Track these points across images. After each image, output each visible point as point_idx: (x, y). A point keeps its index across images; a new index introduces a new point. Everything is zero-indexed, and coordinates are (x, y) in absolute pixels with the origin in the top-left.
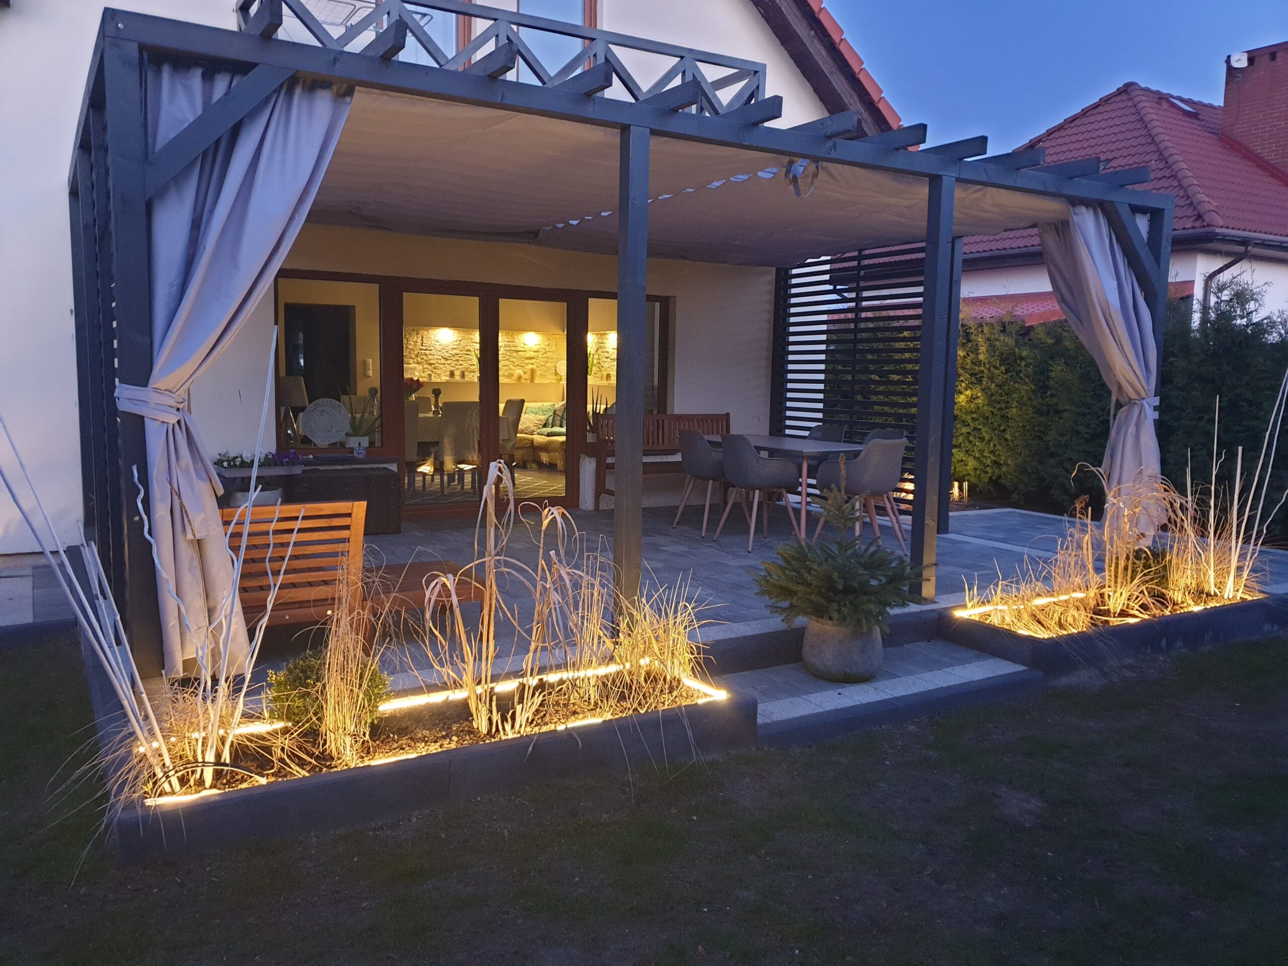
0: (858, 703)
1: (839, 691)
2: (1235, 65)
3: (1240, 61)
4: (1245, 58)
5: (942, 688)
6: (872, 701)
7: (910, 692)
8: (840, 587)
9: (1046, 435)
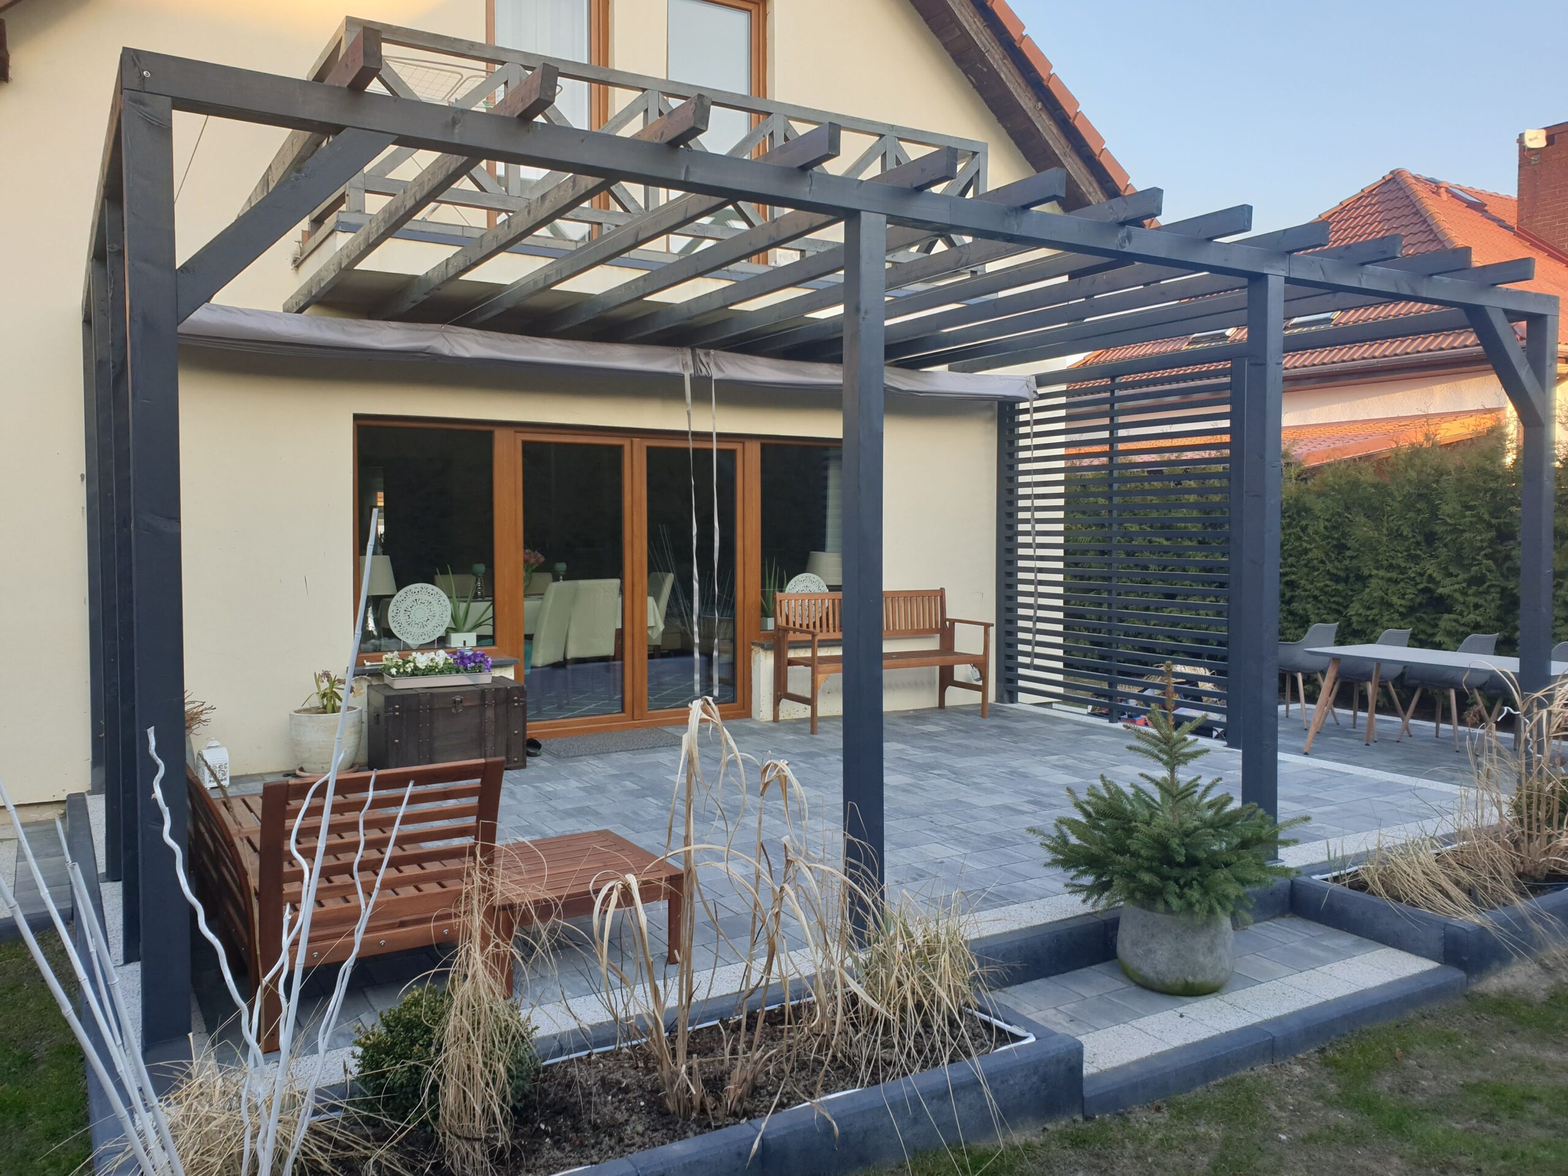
0: (1215, 1033)
1: (1181, 1010)
2: (1530, 144)
3: (1536, 140)
4: (1542, 135)
5: (1328, 1001)
6: (1233, 1027)
7: (1285, 1011)
8: (1181, 859)
9: (1346, 607)
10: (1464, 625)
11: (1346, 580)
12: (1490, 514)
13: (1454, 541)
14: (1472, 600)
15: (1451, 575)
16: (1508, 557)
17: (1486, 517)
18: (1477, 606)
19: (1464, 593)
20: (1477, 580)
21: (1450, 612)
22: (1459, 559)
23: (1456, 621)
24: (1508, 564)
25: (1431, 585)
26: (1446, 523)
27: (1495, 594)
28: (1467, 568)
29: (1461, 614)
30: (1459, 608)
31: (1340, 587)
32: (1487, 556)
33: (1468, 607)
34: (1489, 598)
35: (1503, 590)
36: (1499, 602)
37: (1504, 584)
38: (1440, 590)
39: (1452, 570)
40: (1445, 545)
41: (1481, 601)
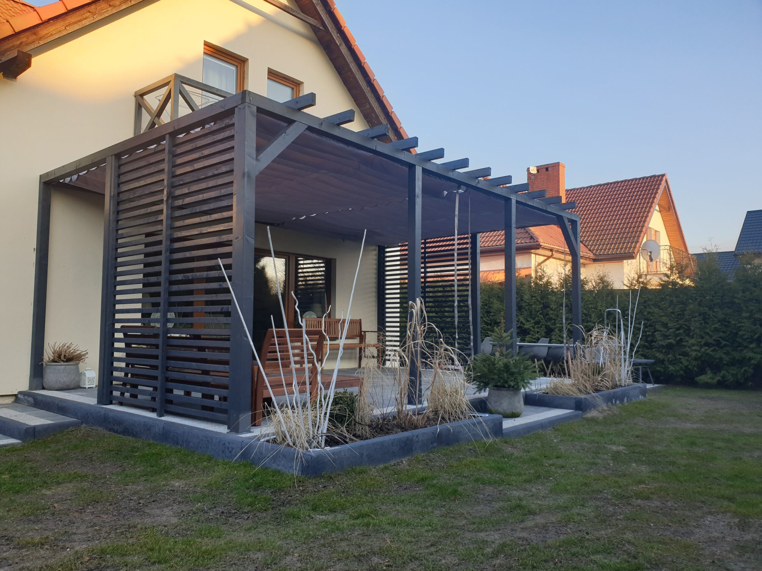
2: (532, 172)
3: (534, 171)
4: (535, 169)
10: (534, 339)
11: (490, 324)
12: (541, 299)
13: (529, 309)
14: (536, 330)
15: (528, 321)
16: (547, 314)
17: (539, 299)
18: (538, 332)
19: (534, 328)
20: (537, 323)
21: (529, 334)
22: (531, 315)
23: (531, 337)
24: (547, 317)
25: (522, 325)
26: (526, 302)
27: (543, 328)
28: (534, 319)
29: (533, 335)
30: (532, 333)
31: (489, 327)
32: (540, 314)
33: (535, 332)
34: (542, 329)
35: (546, 326)
36: (545, 331)
37: (546, 324)
38: (525, 326)
39: (529, 319)
40: (526, 310)
41: (539, 330)
